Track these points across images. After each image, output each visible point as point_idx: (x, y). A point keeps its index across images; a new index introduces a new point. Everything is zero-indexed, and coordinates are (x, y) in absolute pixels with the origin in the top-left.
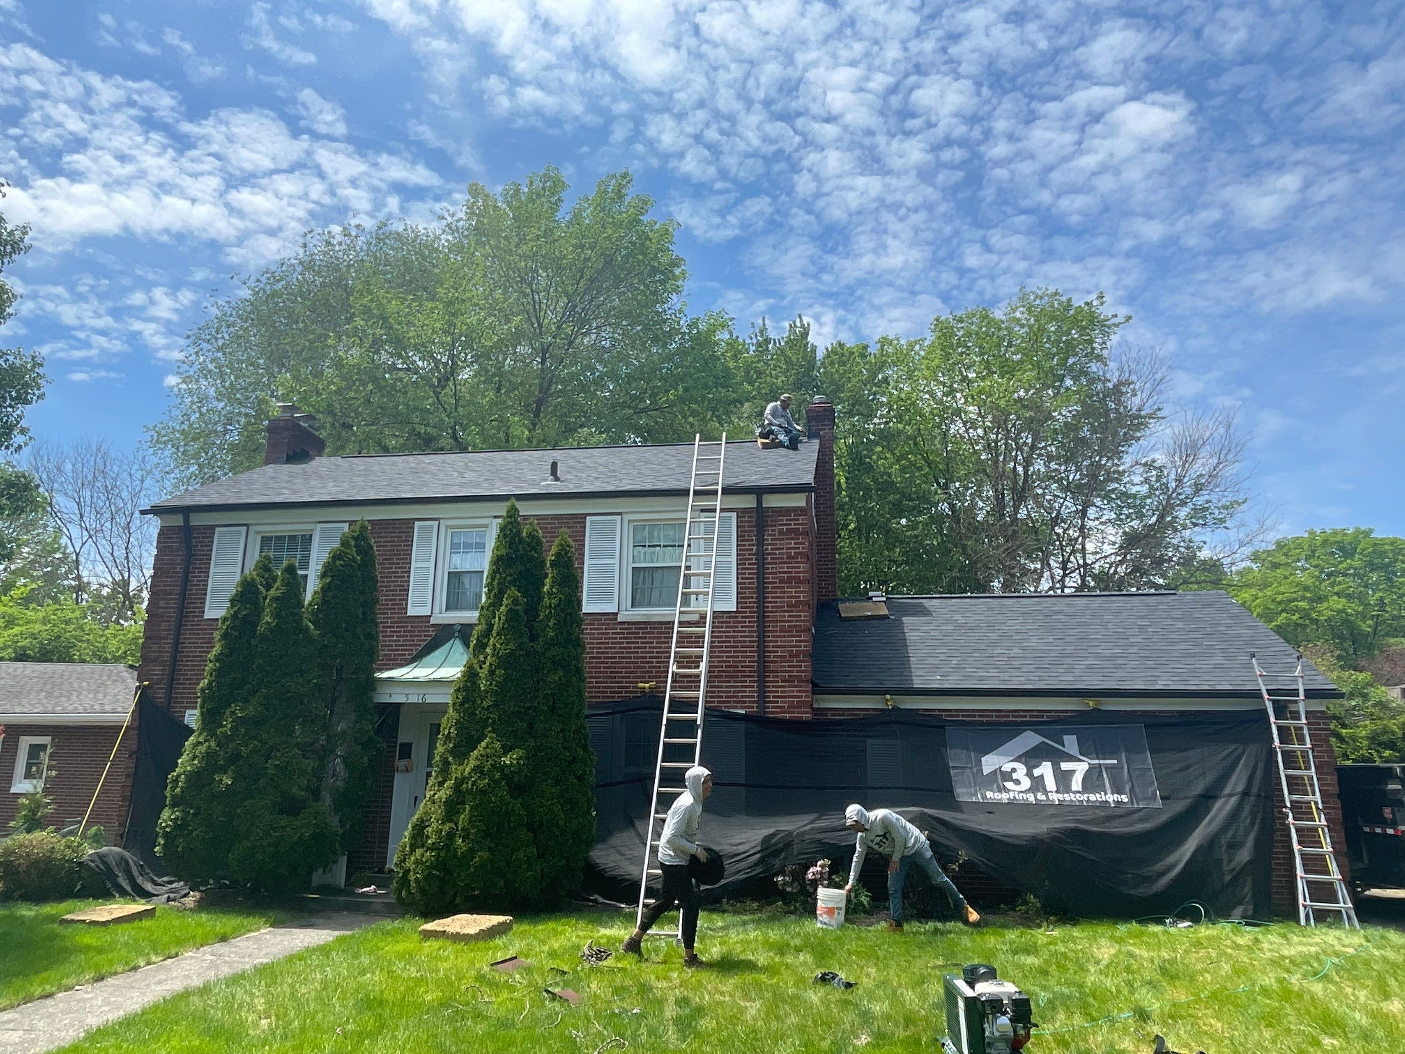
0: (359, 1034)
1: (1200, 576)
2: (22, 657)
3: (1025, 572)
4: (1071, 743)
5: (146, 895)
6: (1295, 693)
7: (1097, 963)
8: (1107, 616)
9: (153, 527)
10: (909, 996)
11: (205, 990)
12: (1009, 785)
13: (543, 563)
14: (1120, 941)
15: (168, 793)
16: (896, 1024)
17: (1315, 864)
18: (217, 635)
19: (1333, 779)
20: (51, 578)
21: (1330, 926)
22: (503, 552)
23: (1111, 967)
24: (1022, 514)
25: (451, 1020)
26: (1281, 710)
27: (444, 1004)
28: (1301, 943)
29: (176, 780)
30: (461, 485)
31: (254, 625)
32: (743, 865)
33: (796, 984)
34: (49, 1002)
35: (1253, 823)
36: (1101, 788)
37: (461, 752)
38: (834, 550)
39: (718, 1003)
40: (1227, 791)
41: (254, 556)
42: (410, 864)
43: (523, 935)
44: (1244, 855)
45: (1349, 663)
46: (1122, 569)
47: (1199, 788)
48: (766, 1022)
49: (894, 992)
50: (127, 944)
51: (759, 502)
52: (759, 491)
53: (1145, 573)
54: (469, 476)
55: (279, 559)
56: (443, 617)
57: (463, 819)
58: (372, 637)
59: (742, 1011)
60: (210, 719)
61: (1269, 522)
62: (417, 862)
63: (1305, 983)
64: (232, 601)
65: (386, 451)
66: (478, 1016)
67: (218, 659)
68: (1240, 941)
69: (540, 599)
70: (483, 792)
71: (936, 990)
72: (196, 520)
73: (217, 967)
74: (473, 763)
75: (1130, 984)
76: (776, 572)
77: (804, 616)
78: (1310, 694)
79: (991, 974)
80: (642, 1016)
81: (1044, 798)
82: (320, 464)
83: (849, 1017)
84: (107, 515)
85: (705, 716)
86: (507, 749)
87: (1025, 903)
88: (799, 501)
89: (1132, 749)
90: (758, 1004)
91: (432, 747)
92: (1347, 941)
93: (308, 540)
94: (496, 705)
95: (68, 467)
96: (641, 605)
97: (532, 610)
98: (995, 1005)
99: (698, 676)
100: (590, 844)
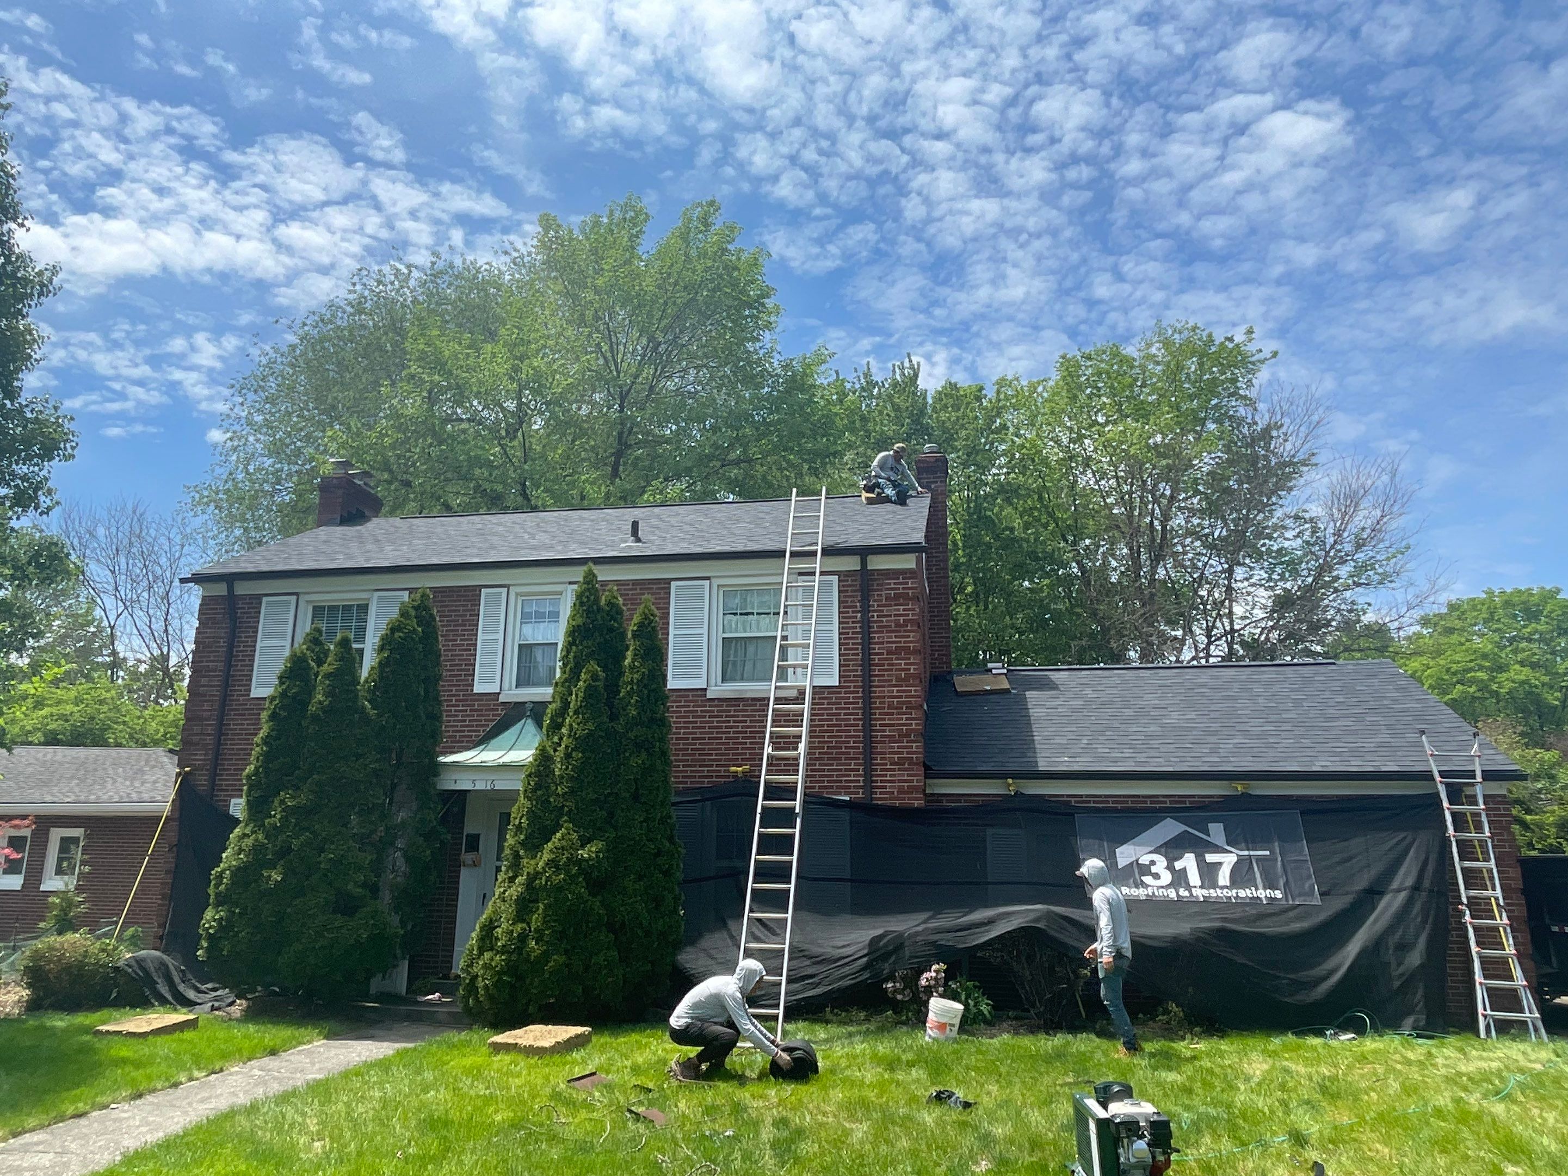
0: (422, 1158)
1: (1363, 643)
2: (52, 740)
3: (1164, 639)
4: (1217, 832)
5: (189, 1004)
6: (1471, 774)
7: (1247, 1079)
8: (1258, 689)
9: (195, 596)
10: (1035, 1117)
11: (252, 1109)
12: (1147, 879)
13: (623, 635)
14: (1274, 1054)
15: (211, 890)
16: (1020, 1147)
17: (1496, 968)
18: (264, 715)
19: (1515, 873)
20: (85, 654)
21: (1513, 1040)
22: (579, 621)
23: (1262, 1086)
24: (1161, 573)
25: (524, 1143)
26: (1455, 794)
27: (515, 1125)
28: (1481, 1058)
29: (220, 876)
30: (533, 548)
31: (305, 705)
32: (846, 970)
33: (908, 1103)
34: (83, 1121)
35: (1424, 922)
36: (1252, 883)
37: (534, 842)
38: (948, 616)
39: (821, 1125)
40: (1395, 885)
41: (306, 626)
42: (477, 969)
43: (603, 1049)
44: (1415, 958)
45: (1533, 740)
46: (1275, 635)
47: (1361, 883)
48: (875, 1145)
49: (1018, 1114)
50: (167, 1058)
51: (864, 563)
52: (864, 552)
53: (1302, 640)
54: (542, 538)
55: (331, 632)
56: (513, 695)
57: (536, 920)
58: (435, 717)
59: (847, 1133)
60: (257, 809)
61: (1442, 581)
62: (485, 967)
63: (1485, 1103)
64: (280, 678)
65: (448, 510)
66: (553, 1138)
67: (266, 741)
68: (1411, 1055)
69: (621, 674)
70: (559, 888)
71: (1065, 1110)
72: (242, 589)
73: (265, 1083)
74: (546, 856)
75: (1285, 1104)
76: (883, 642)
77: (915, 691)
78: (1489, 776)
79: (1127, 1093)
80: (735, 1138)
81: (1186, 894)
82: (376, 526)
83: (968, 1141)
84: (145, 583)
85: (805, 803)
86: (584, 842)
87: (1167, 1012)
88: (908, 562)
89: (1287, 838)
90: (865, 1127)
91: (502, 838)
92: (1533, 1057)
93: (364, 609)
94: (572, 792)
95: (101, 531)
96: (733, 679)
97: (612, 687)
98: (1131, 1127)
99: (796, 759)
100: (678, 946)
